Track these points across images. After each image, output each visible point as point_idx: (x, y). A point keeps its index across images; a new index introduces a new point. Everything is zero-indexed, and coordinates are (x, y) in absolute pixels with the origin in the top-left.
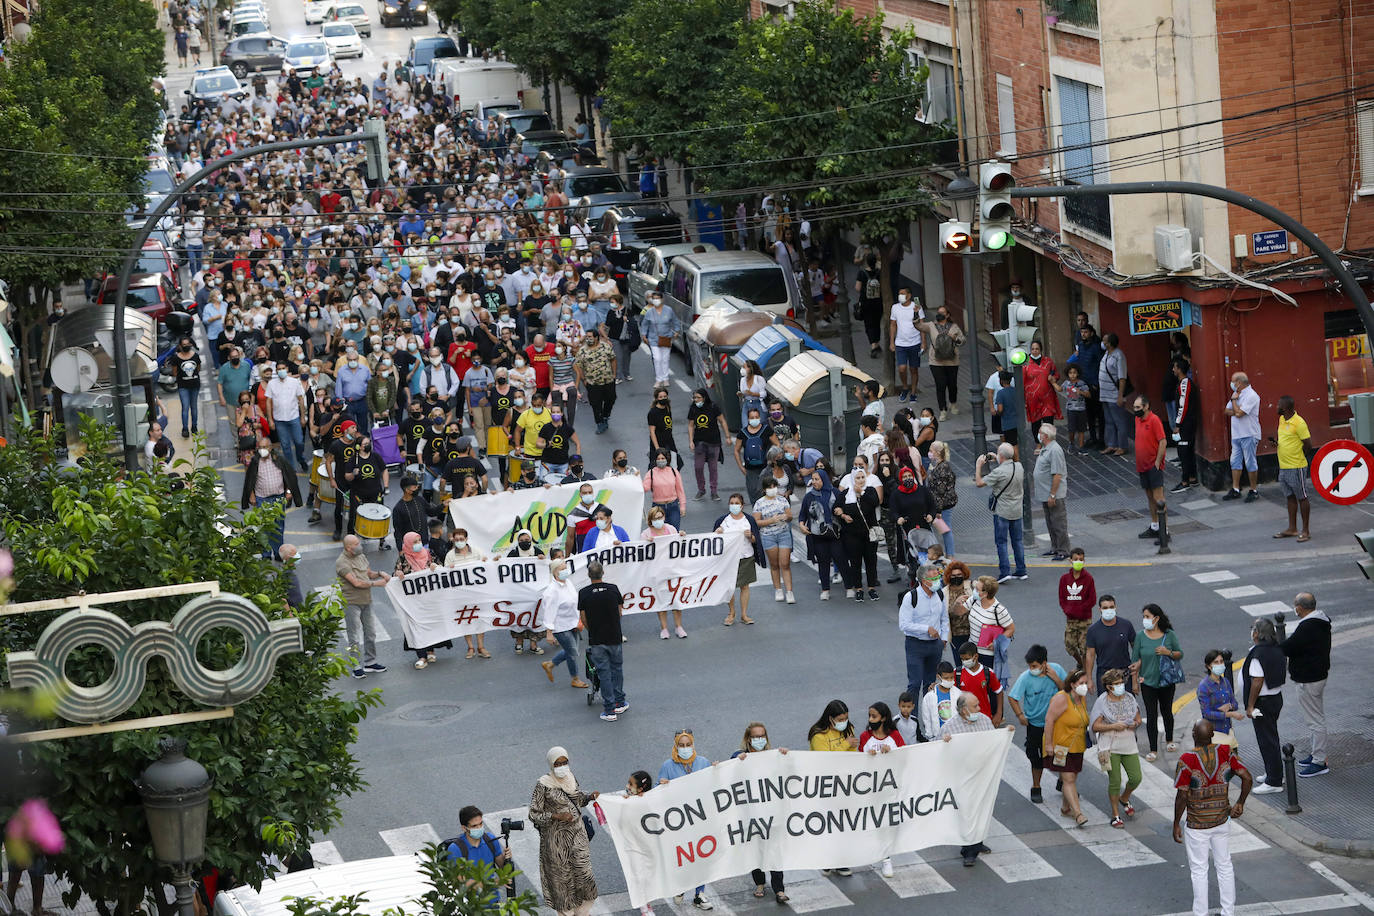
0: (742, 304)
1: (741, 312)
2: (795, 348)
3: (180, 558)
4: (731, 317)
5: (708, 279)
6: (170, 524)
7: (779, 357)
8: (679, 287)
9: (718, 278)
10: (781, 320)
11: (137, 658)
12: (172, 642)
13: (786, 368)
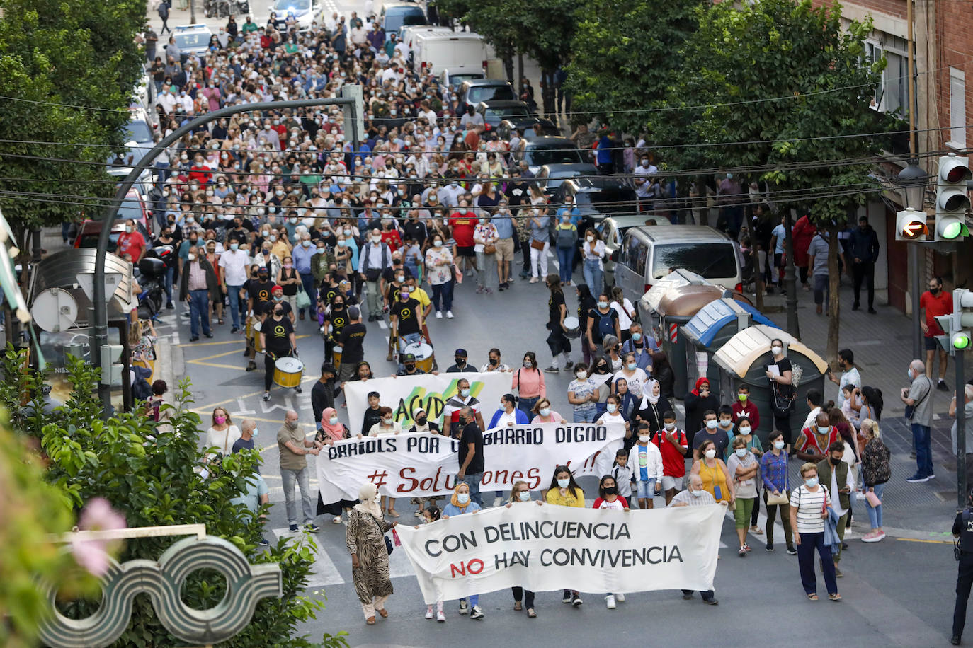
0: (693, 277)
1: (691, 284)
2: (743, 322)
3: (162, 497)
4: (682, 289)
5: (662, 251)
6: (154, 466)
7: (727, 330)
8: (634, 256)
9: (671, 250)
10: (730, 294)
11: (124, 594)
12: (158, 580)
13: (734, 340)
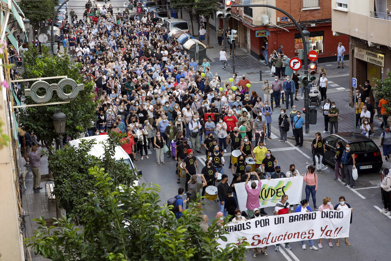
0: (179, 29)
1: (178, 31)
2: (189, 38)
3: (61, 72)
4: (176, 32)
5: (172, 24)
6: (59, 66)
7: (186, 40)
8: (166, 25)
9: (174, 24)
10: (186, 32)
11: (51, 91)
12: (58, 87)
13: (187, 42)
